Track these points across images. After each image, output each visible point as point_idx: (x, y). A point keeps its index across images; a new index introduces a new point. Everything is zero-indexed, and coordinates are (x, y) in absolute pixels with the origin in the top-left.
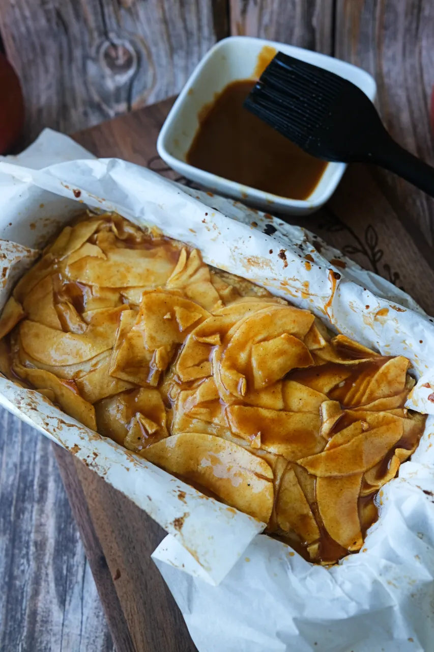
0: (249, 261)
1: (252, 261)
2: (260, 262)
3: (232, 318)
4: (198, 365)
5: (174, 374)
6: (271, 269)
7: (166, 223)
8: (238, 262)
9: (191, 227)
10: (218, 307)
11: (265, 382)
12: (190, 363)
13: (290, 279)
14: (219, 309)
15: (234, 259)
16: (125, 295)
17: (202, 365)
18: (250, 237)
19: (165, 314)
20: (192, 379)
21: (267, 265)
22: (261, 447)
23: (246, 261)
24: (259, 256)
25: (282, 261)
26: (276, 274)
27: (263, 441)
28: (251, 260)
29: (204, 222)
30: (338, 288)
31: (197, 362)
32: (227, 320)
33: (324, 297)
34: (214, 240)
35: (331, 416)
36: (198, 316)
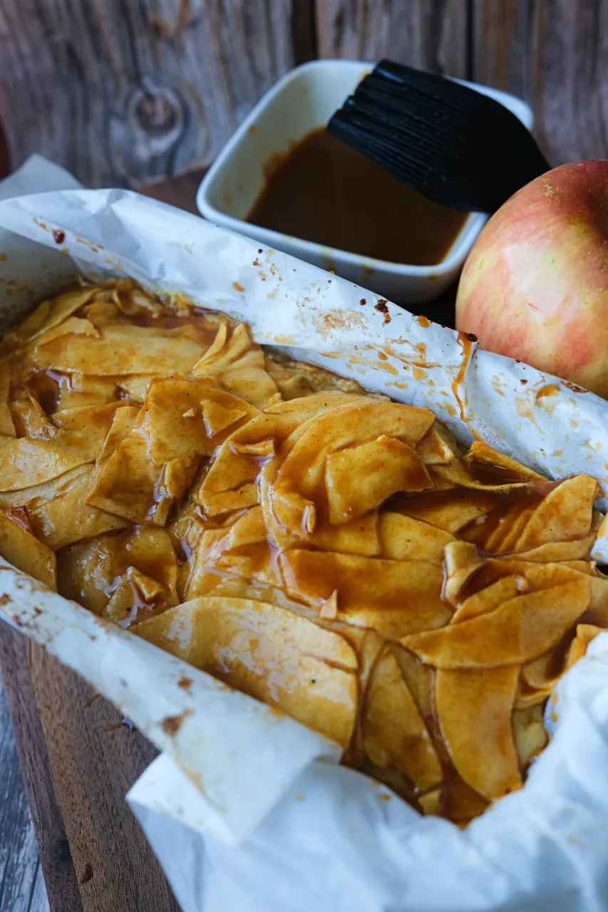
0: (327, 320)
1: (331, 320)
2: (344, 318)
3: (296, 417)
4: (235, 489)
5: (196, 505)
6: (363, 327)
7: (198, 284)
8: (309, 324)
9: (236, 279)
10: (275, 402)
11: (348, 512)
12: (222, 486)
13: (394, 341)
14: (276, 404)
15: (303, 321)
16: (123, 386)
17: (242, 489)
18: (330, 282)
19: (185, 411)
20: (224, 510)
21: (356, 323)
22: (337, 616)
23: (322, 320)
24: (343, 309)
25: (380, 315)
26: (371, 335)
27: (342, 606)
28: (330, 318)
29: (255, 264)
30: (474, 356)
31: (234, 485)
32: (287, 420)
33: (450, 367)
34: (271, 296)
35: (461, 565)
36: (240, 414)
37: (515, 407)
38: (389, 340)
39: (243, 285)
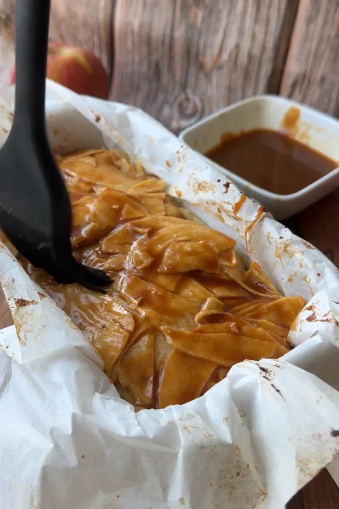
0: (199, 186)
1: (201, 186)
2: (207, 187)
3: (166, 224)
4: (121, 245)
5: (99, 246)
6: (214, 192)
7: (153, 160)
8: (191, 186)
9: (167, 159)
10: (161, 215)
11: (168, 269)
12: (116, 241)
13: (224, 202)
14: (160, 216)
15: (189, 185)
16: (95, 189)
17: (124, 245)
18: (207, 168)
19: (115, 205)
20: (110, 251)
21: (210, 190)
22: (136, 309)
23: (197, 186)
24: (208, 182)
25: (224, 189)
26: (215, 197)
27: (141, 304)
28: (201, 185)
29: (178, 152)
30: (262, 220)
31: (121, 243)
32: (161, 223)
33: (246, 221)
34: (180, 171)
35: (209, 308)
36: (139, 214)
37: (275, 251)
38: (223, 202)
39: (170, 163)
